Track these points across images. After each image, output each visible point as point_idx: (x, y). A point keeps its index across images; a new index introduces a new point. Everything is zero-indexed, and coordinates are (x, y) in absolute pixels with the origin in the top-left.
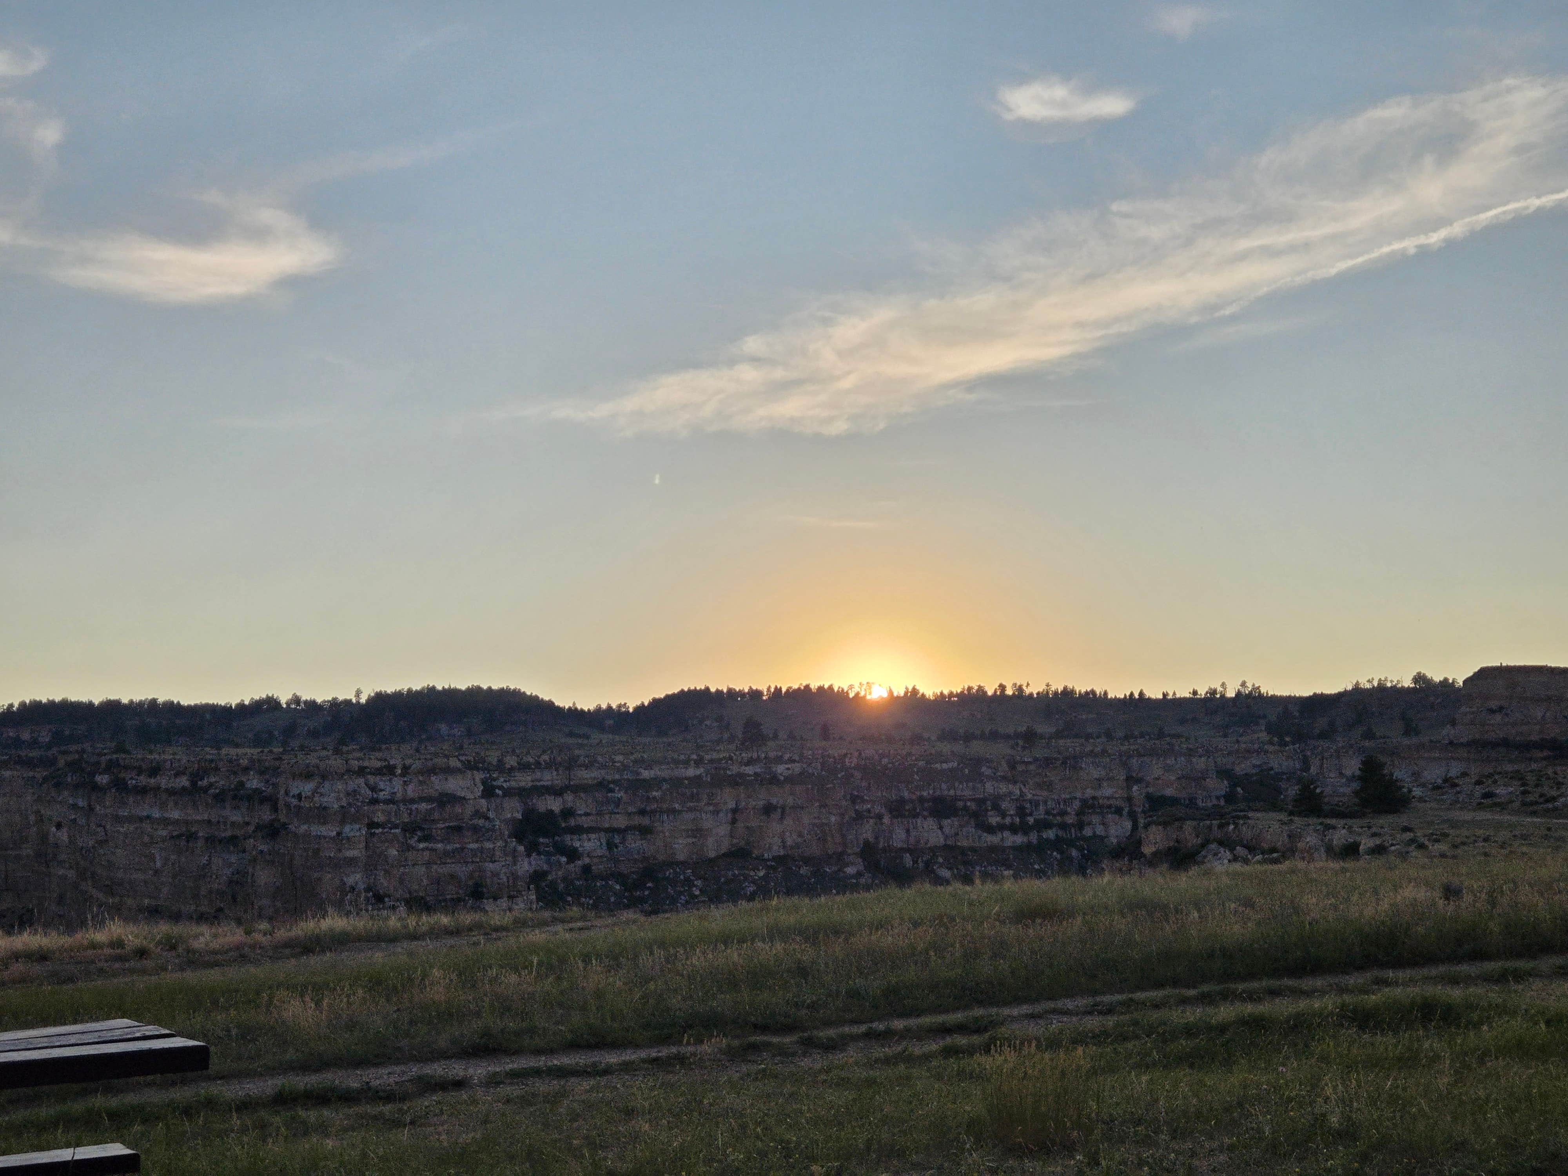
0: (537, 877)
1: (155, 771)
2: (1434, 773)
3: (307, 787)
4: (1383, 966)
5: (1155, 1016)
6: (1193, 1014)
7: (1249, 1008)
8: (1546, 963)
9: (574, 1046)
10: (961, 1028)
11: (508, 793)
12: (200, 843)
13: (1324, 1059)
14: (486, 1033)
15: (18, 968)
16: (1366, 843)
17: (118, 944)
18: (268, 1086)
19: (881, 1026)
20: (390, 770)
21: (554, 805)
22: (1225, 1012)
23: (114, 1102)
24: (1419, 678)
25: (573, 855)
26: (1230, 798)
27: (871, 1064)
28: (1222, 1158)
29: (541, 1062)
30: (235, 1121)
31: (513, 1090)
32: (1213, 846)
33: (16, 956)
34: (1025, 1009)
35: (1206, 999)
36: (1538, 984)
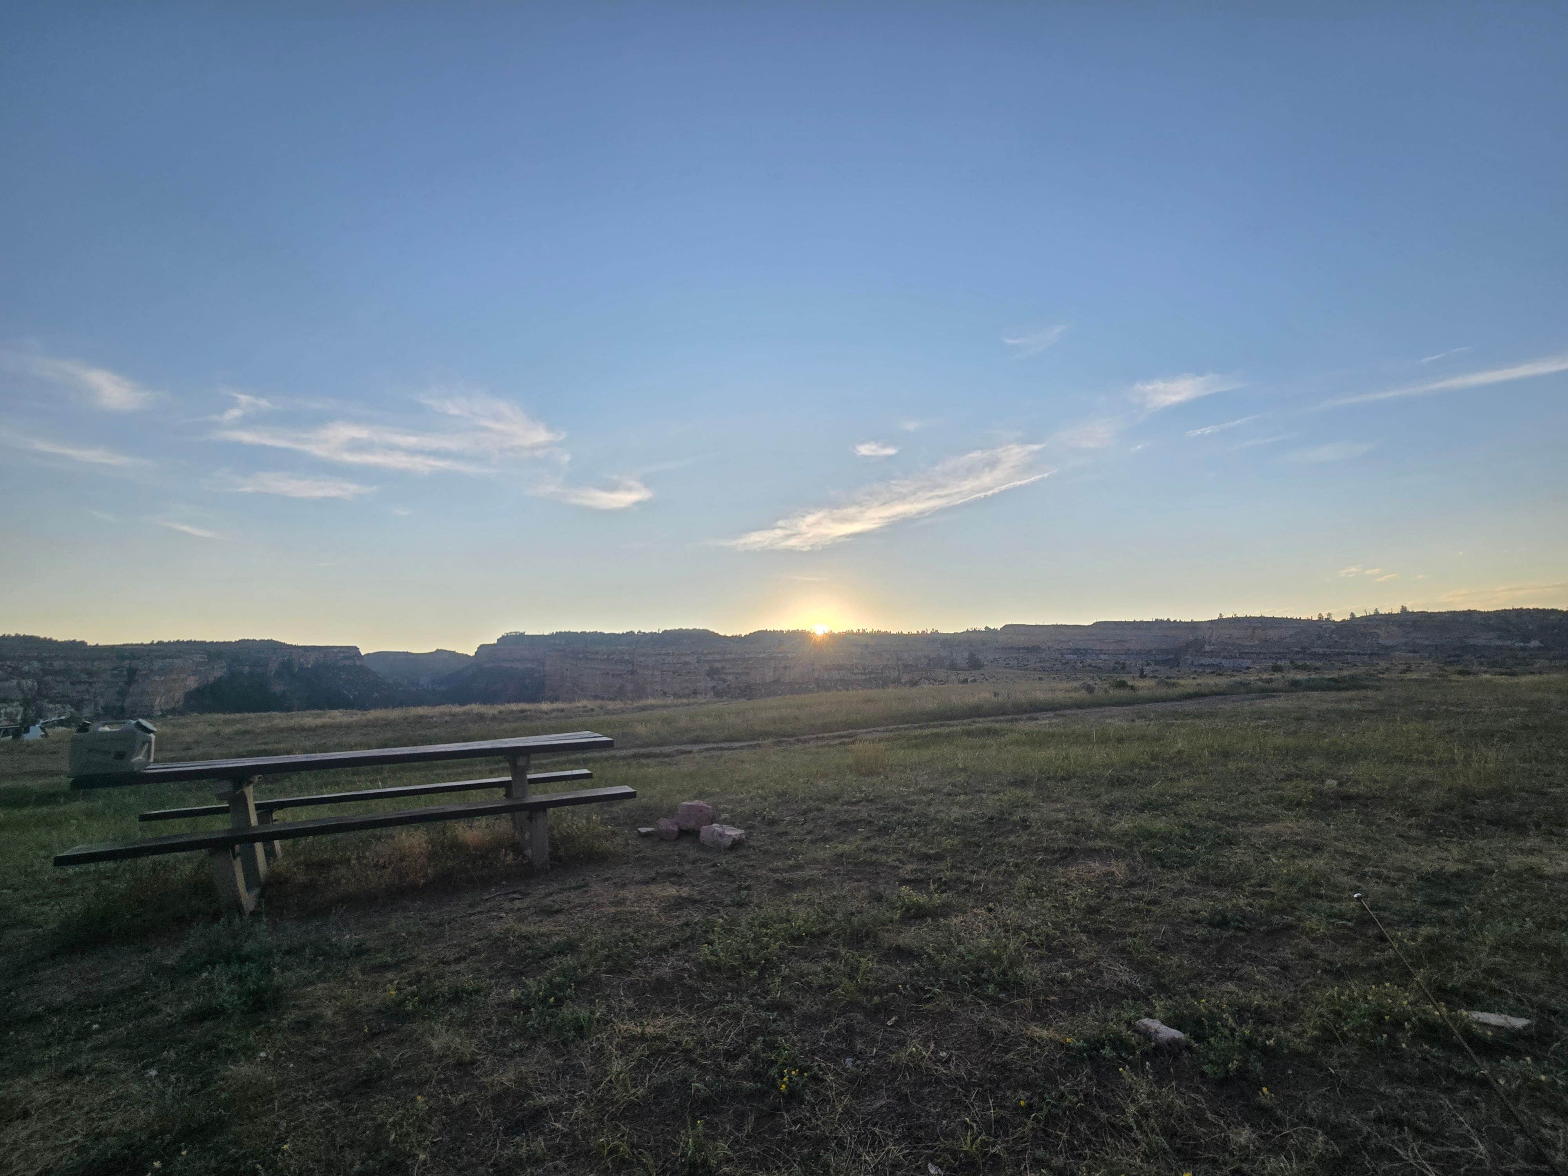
0: (713, 688)
1: (596, 653)
2: (991, 657)
3: (643, 659)
4: (976, 717)
5: (906, 732)
6: (917, 732)
7: (934, 730)
8: (1025, 717)
9: (724, 741)
10: (845, 736)
11: (704, 661)
12: (610, 676)
13: (957, 746)
14: (698, 736)
15: (554, 714)
16: (970, 679)
17: (585, 707)
18: (631, 752)
19: (820, 736)
20: (668, 654)
21: (719, 665)
22: (927, 732)
23: (584, 756)
24: (986, 628)
25: (725, 681)
26: (929, 664)
27: (818, 747)
28: (927, 777)
29: (715, 745)
30: (621, 763)
31: (706, 754)
32: (923, 680)
33: (554, 710)
34: (865, 730)
35: (921, 727)
36: (1022, 723)
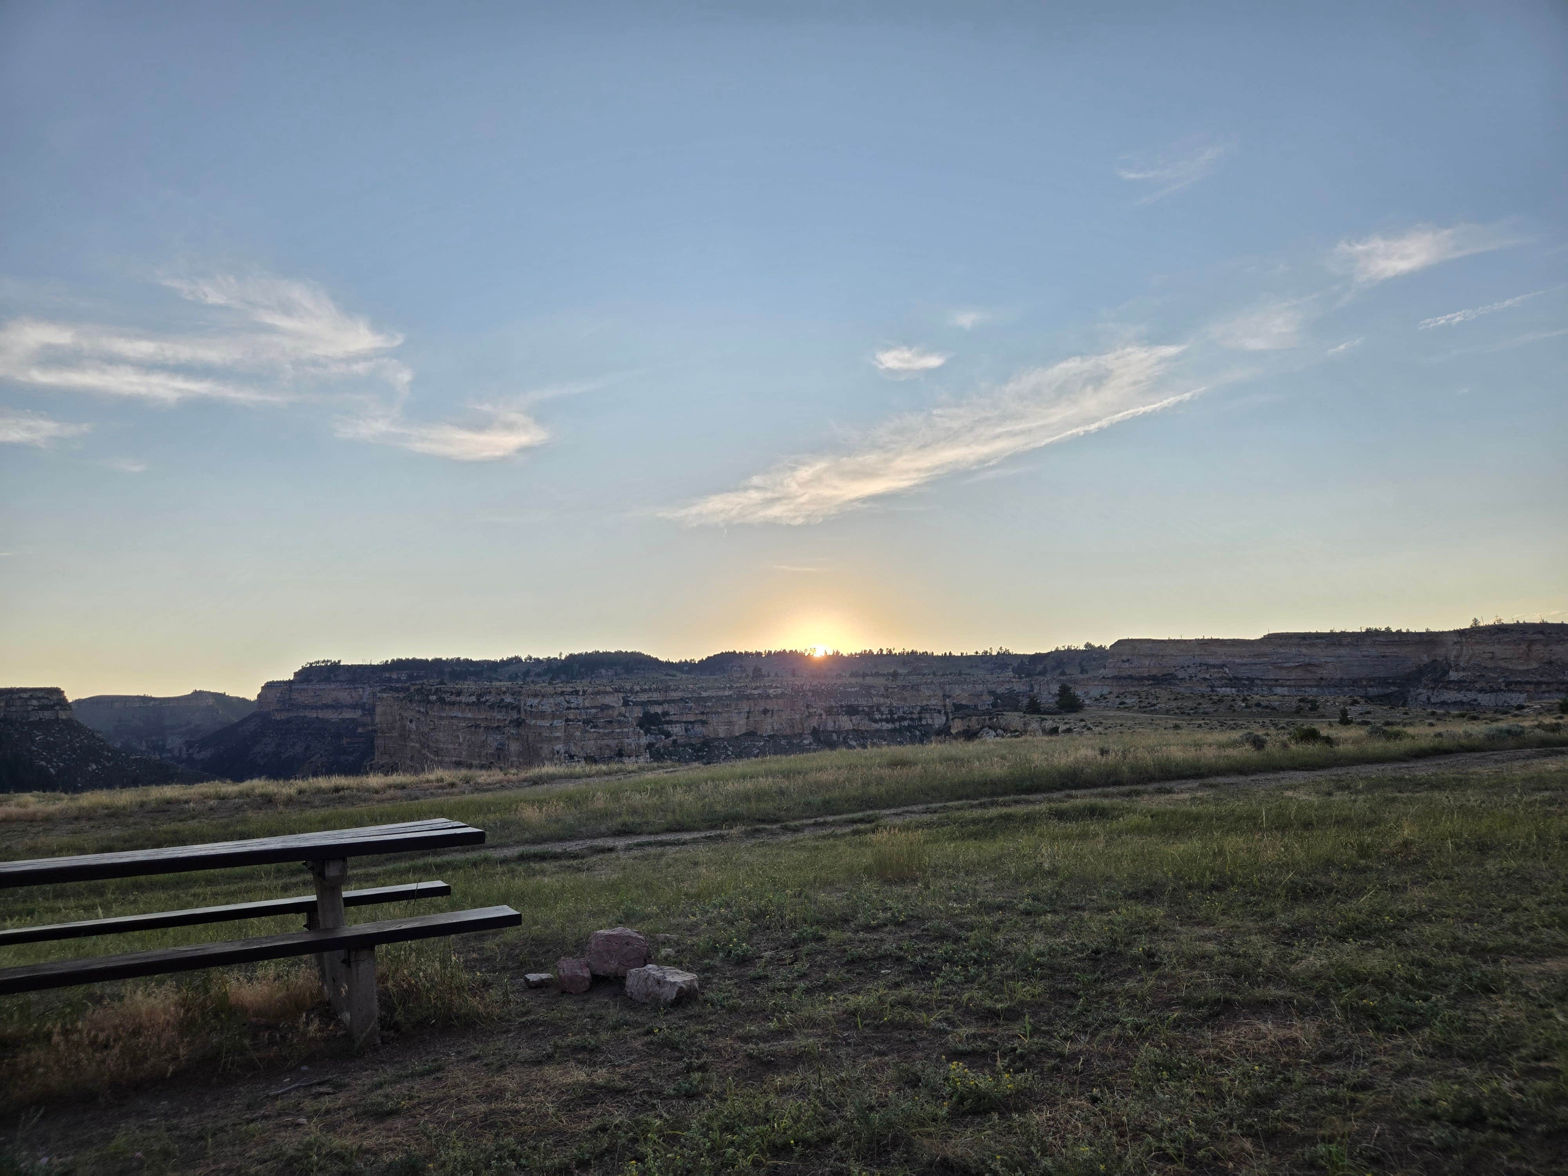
0: (650, 746)
1: (459, 694)
2: (1095, 692)
3: (536, 701)
4: (1070, 788)
5: (958, 814)
6: (977, 813)
7: (1004, 810)
8: (1151, 787)
9: (669, 830)
10: (861, 821)
11: (636, 704)
12: (482, 729)
13: (1041, 835)
14: (624, 824)
15: (392, 792)
16: (1062, 727)
17: (441, 780)
18: (516, 851)
19: (821, 820)
20: (577, 692)
21: (659, 710)
22: (993, 812)
23: (438, 860)
24: (1088, 645)
25: (668, 735)
26: (994, 705)
27: (816, 839)
28: (991, 885)
29: (652, 838)
30: (499, 869)
31: (636, 853)
32: (986, 729)
33: (390, 787)
34: (893, 811)
35: (982, 805)
36: (1146, 797)
